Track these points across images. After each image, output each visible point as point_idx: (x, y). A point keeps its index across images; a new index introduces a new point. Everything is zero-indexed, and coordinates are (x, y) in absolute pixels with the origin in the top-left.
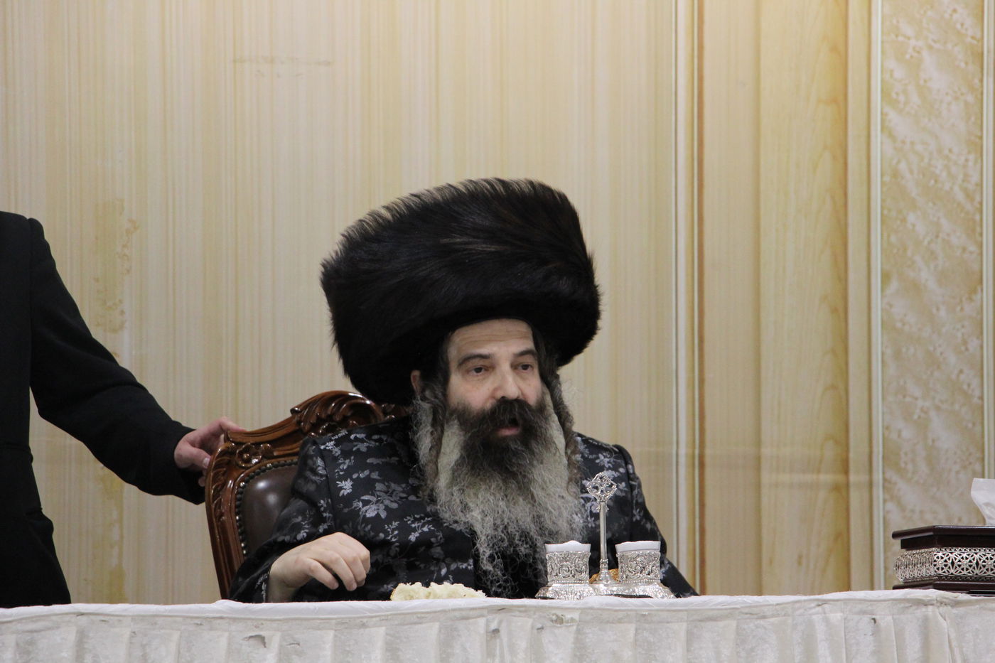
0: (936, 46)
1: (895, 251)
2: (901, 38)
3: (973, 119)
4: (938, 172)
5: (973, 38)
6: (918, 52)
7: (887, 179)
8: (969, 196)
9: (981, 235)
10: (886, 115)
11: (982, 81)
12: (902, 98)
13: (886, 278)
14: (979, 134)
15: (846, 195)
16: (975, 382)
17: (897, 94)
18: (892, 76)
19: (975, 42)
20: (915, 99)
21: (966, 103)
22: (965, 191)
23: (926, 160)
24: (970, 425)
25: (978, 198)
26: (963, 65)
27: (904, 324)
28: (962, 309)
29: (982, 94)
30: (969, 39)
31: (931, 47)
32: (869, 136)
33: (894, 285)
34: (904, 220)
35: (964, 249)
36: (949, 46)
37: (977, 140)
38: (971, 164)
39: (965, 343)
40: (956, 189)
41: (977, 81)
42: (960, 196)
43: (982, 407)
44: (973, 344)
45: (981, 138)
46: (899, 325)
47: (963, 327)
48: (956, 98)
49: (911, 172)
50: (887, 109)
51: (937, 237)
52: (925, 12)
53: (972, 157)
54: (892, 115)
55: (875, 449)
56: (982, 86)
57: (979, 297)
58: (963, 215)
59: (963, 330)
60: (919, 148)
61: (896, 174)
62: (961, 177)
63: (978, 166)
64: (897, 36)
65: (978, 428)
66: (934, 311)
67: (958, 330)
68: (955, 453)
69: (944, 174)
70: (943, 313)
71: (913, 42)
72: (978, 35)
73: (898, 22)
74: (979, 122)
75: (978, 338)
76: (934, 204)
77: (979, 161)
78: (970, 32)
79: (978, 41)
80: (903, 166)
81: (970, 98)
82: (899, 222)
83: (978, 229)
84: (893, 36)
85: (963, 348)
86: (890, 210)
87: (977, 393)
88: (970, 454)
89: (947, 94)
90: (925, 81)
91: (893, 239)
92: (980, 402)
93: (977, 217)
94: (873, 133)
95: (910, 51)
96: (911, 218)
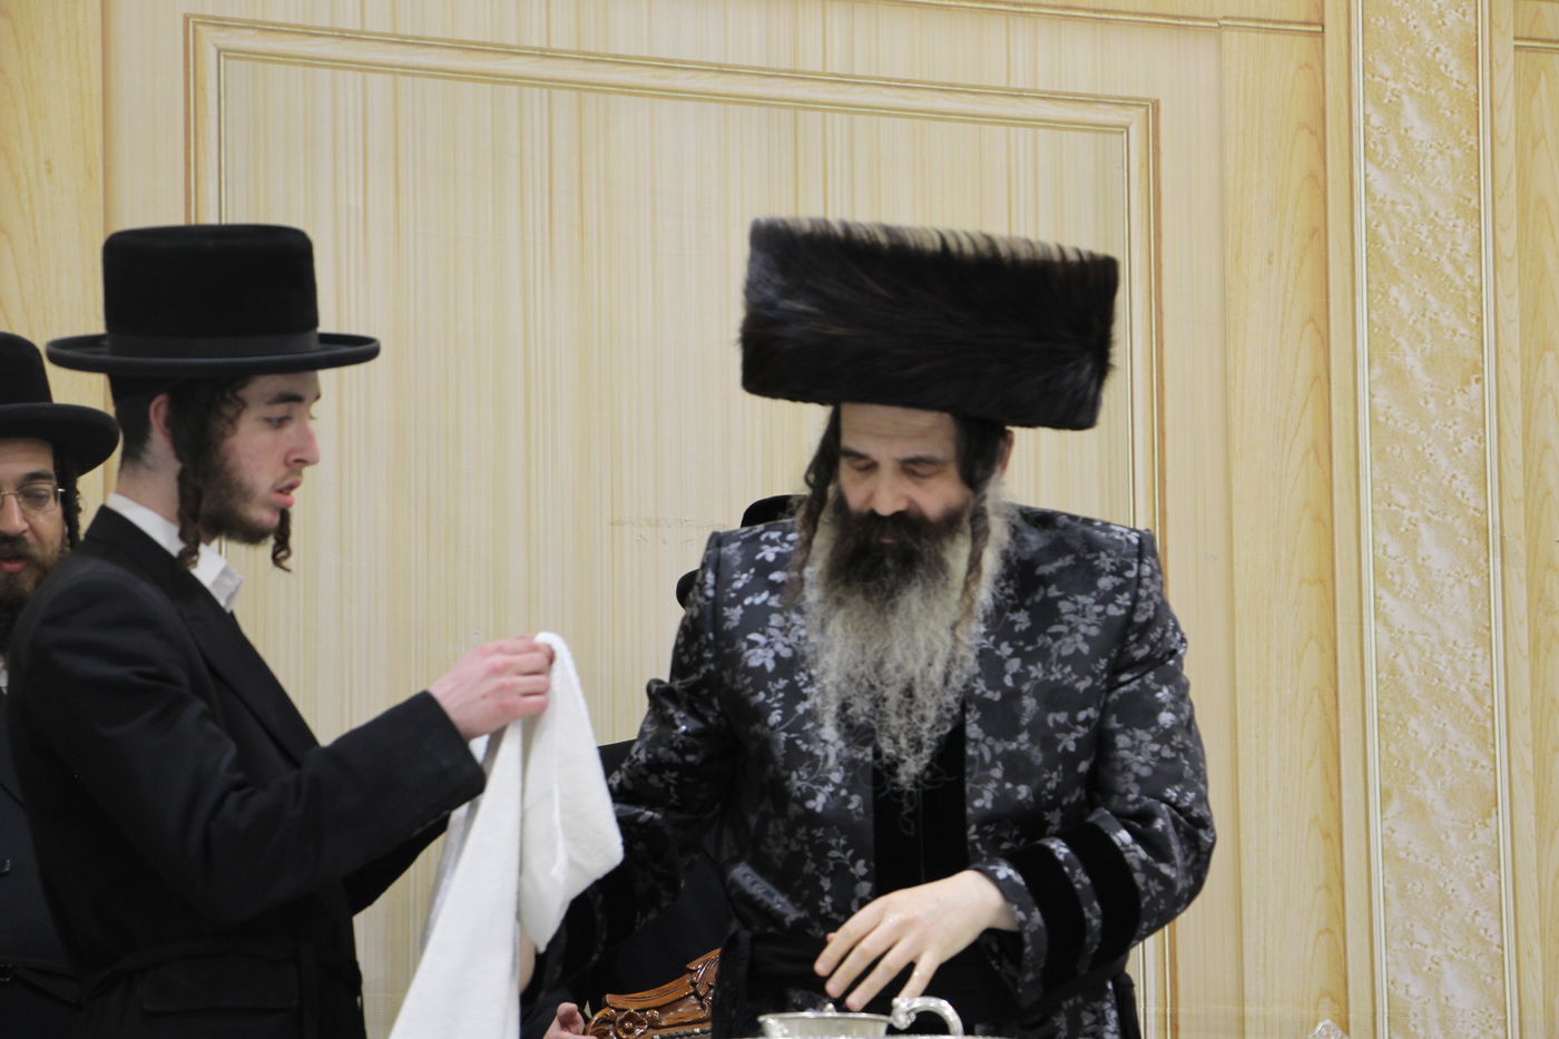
0: (1435, 518)
1: (1396, 763)
2: (1394, 508)
3: (1479, 606)
4: (1441, 668)
5: (1475, 509)
6: (1414, 525)
7: (1383, 675)
8: (1478, 699)
9: (1494, 746)
10: (1380, 598)
11: (1487, 561)
12: (1397, 579)
13: (1386, 796)
14: (1488, 624)
15: (1336, 694)
16: (1494, 927)
17: (1392, 574)
18: (1385, 552)
19: (1479, 515)
20: (1413, 580)
21: (1471, 586)
22: (1473, 692)
23: (1428, 655)
24: (1489, 979)
25: (1489, 703)
26: (1465, 541)
27: (1408, 854)
28: (1475, 836)
29: (1489, 575)
30: (1471, 511)
31: (1428, 519)
32: (1361, 623)
33: (1395, 806)
34: (1405, 726)
35: (1475, 763)
36: (1449, 518)
37: (1485, 631)
38: (1479, 660)
39: (1480, 878)
40: (1463, 689)
41: (1482, 560)
42: (1468, 699)
43: (1503, 956)
44: (1490, 879)
45: (1489, 628)
46: (1403, 855)
47: (1477, 858)
48: (1460, 581)
49: (1411, 668)
50: (1381, 592)
51: (1443, 747)
52: (1420, 477)
53: (1479, 651)
54: (1387, 599)
55: (1379, 1010)
56: (1488, 567)
57: (1494, 821)
58: (1472, 721)
59: (1477, 862)
60: (1419, 638)
61: (1393, 670)
62: (1468, 675)
63: (1488, 662)
64: (1389, 505)
65: (1499, 982)
66: (1443, 838)
67: (1472, 862)
68: (1473, 1015)
69: (1449, 671)
70: (1453, 840)
71: (1407, 513)
72: (1482, 507)
73: (1390, 488)
74: (1487, 609)
75: (1495, 872)
76: (1439, 708)
77: (1488, 656)
78: (1472, 503)
79: (1482, 514)
80: (1401, 660)
81: (1475, 581)
82: (1399, 728)
83: (1491, 740)
84: (1385, 505)
85: (1478, 885)
86: (1388, 714)
87: (1496, 940)
88: (1490, 1016)
89: (1449, 575)
90: (1423, 559)
91: (1393, 749)
92: (1500, 951)
93: (1489, 724)
94: (1365, 620)
95: (1405, 522)
96: (1413, 724)
